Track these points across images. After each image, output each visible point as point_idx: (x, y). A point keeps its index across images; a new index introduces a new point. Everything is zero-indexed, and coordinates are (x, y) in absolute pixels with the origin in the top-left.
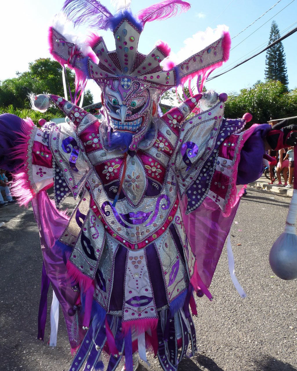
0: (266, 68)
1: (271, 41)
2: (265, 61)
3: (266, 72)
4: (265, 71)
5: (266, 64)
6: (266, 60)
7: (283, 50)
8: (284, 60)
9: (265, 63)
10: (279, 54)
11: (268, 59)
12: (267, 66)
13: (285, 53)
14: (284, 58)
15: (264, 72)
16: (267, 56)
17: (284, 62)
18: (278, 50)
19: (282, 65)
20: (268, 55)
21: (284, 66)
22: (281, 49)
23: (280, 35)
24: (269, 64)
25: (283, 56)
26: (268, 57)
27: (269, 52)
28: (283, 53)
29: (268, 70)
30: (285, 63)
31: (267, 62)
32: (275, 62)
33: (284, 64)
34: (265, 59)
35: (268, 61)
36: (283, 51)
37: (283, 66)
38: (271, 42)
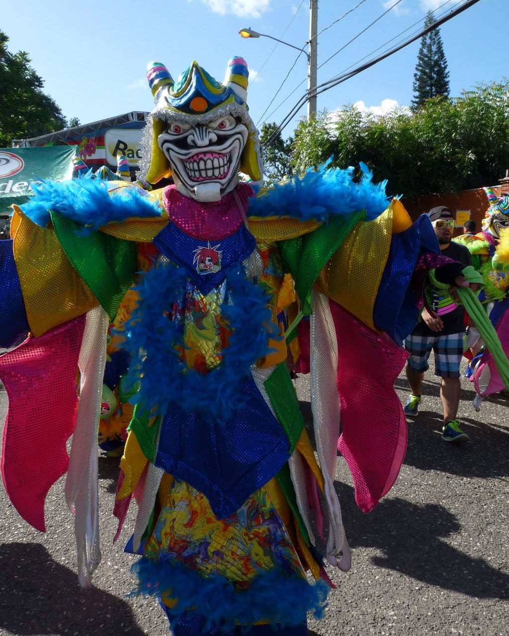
0: (414, 97)
1: (423, 47)
2: (413, 84)
3: (416, 105)
4: (413, 102)
5: (415, 90)
6: (415, 82)
7: (447, 65)
8: (446, 83)
9: (413, 88)
10: (438, 71)
11: (417, 80)
12: (417, 94)
13: (449, 72)
14: (446, 80)
15: (411, 104)
16: (415, 75)
17: (447, 87)
18: (437, 63)
19: (444, 92)
20: (419, 73)
21: (449, 94)
22: (442, 63)
23: (440, 38)
24: (420, 89)
25: (446, 77)
26: (418, 77)
27: (420, 68)
28: (446, 71)
29: (417, 100)
30: (448, 90)
31: (415, 86)
32: (431, 86)
33: (446, 90)
34: (413, 79)
35: (418, 83)
36: (445, 68)
37: (446, 94)
38: (424, 50)
